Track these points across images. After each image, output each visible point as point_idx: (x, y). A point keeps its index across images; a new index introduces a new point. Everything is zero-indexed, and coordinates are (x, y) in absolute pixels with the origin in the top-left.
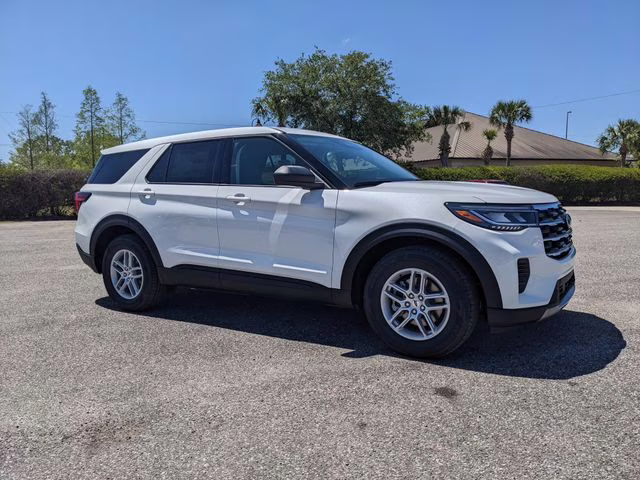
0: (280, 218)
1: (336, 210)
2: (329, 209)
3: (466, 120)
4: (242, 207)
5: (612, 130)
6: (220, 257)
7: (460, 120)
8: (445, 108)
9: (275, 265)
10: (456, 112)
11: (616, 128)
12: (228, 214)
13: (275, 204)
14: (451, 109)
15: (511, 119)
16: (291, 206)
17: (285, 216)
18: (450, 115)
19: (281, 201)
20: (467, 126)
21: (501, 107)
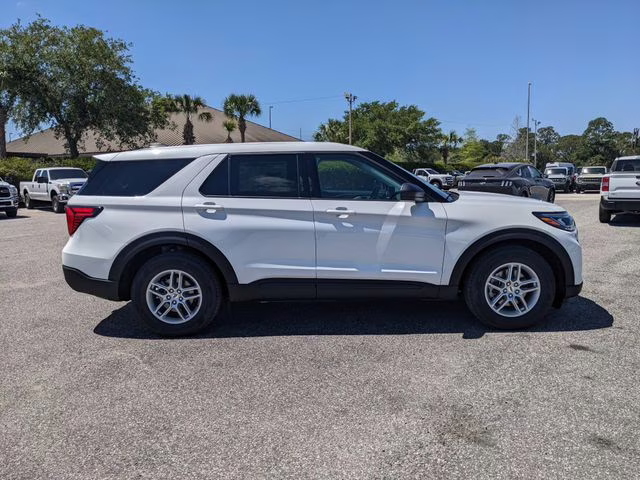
0: (388, 229)
1: (447, 220)
2: (440, 219)
3: (206, 111)
4: (345, 220)
5: (323, 128)
6: (318, 268)
7: (201, 110)
8: (186, 97)
9: (383, 270)
10: (198, 102)
11: (327, 126)
12: (330, 226)
13: (386, 215)
14: (192, 98)
15: (243, 113)
16: (401, 217)
17: (394, 227)
18: (192, 105)
19: (391, 213)
20: (208, 117)
21: (233, 99)
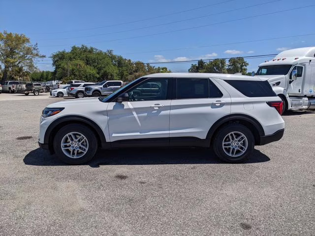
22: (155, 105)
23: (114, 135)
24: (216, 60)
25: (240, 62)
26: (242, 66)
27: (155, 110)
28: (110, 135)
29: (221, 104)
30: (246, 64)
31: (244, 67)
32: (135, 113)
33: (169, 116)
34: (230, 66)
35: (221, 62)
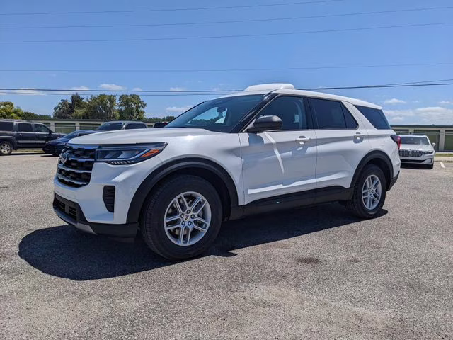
22: (300, 137)
23: (251, 192)
24: (102, 96)
25: (135, 101)
26: (138, 107)
27: (301, 146)
28: (245, 192)
29: (360, 137)
30: (144, 105)
31: (141, 109)
32: (276, 151)
33: (316, 155)
34: (121, 105)
35: (110, 100)
